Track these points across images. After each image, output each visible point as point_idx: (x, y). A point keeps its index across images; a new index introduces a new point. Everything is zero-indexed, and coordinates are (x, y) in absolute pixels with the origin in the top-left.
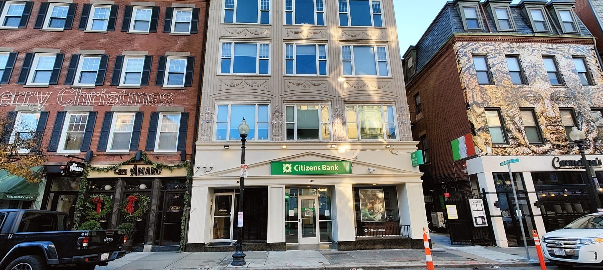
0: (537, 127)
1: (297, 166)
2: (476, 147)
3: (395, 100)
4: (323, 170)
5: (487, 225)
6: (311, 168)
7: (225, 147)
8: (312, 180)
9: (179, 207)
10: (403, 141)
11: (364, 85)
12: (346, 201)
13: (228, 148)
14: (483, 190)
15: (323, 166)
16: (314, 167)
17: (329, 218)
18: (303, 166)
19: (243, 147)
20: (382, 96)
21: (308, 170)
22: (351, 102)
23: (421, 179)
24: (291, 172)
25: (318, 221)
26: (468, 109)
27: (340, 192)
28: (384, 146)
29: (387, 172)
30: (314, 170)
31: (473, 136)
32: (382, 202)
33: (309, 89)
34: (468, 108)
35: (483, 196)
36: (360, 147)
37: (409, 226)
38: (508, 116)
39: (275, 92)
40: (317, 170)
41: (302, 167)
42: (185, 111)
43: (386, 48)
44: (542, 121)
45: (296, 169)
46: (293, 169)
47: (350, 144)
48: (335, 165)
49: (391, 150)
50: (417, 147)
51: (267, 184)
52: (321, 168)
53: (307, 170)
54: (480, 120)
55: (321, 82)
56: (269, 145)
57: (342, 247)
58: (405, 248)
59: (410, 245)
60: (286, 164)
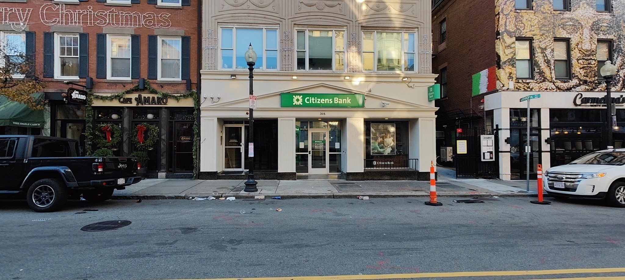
1: (309, 98)
2: (498, 82)
3: (418, 26)
4: (335, 103)
5: (494, 160)
6: (322, 100)
7: (231, 76)
8: (323, 112)
9: (189, 137)
10: (421, 73)
11: (386, 7)
12: (357, 134)
13: (235, 77)
14: (497, 126)
15: (335, 98)
16: (326, 100)
17: (339, 150)
18: (314, 98)
19: (251, 77)
20: (405, 22)
21: (320, 103)
22: (369, 28)
23: (435, 115)
24: (301, 104)
25: (328, 153)
26: (497, 39)
27: (352, 125)
28: (401, 78)
29: (400, 106)
30: (326, 103)
31: (497, 69)
33: (323, 11)
34: (498, 37)
35: (496, 132)
36: (375, 79)
37: (418, 159)
38: (540, 47)
39: (284, 14)
40: (328, 103)
41: (313, 99)
42: (186, 35)
44: (575, 54)
45: (307, 101)
46: (303, 101)
47: (364, 75)
48: (348, 98)
49: (407, 83)
50: (435, 80)
51: (277, 117)
52: (333, 101)
53: (318, 102)
54: (508, 51)
55: (337, 3)
56: (278, 75)
57: (351, 177)
58: (411, 180)
59: (416, 177)
60: (297, 96)
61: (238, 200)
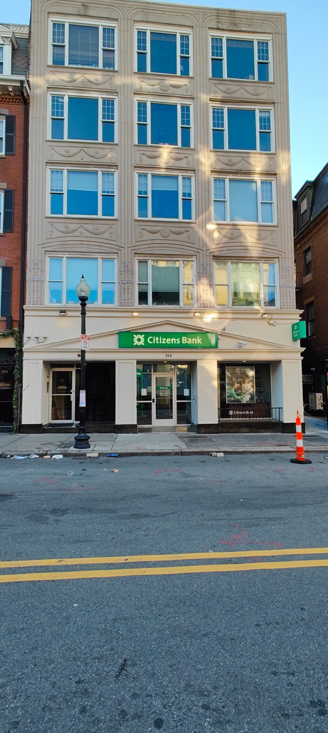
1: (152, 337)
3: (279, 256)
4: (183, 343)
6: (168, 340)
7: (61, 312)
8: (170, 354)
9: (8, 383)
10: (283, 309)
11: (241, 235)
12: (210, 379)
13: (64, 314)
15: (183, 338)
16: (172, 339)
17: (189, 398)
18: (159, 338)
19: (83, 313)
20: (263, 251)
21: (165, 343)
22: (222, 258)
23: (301, 356)
24: (143, 344)
25: (175, 401)
27: (204, 369)
28: (259, 316)
29: (261, 347)
30: (172, 343)
32: (252, 381)
33: (169, 238)
36: (230, 316)
37: (282, 408)
39: (123, 242)
40: (175, 343)
41: (157, 339)
42: (7, 266)
43: (274, 183)
45: (150, 341)
46: (146, 341)
47: (217, 311)
48: (198, 337)
49: (268, 320)
50: (300, 316)
51: (115, 359)
52: (181, 340)
53: (163, 342)
55: (185, 229)
56: (116, 311)
57: (202, 430)
58: (274, 432)
59: (281, 429)
60: (138, 335)
61: (66, 459)
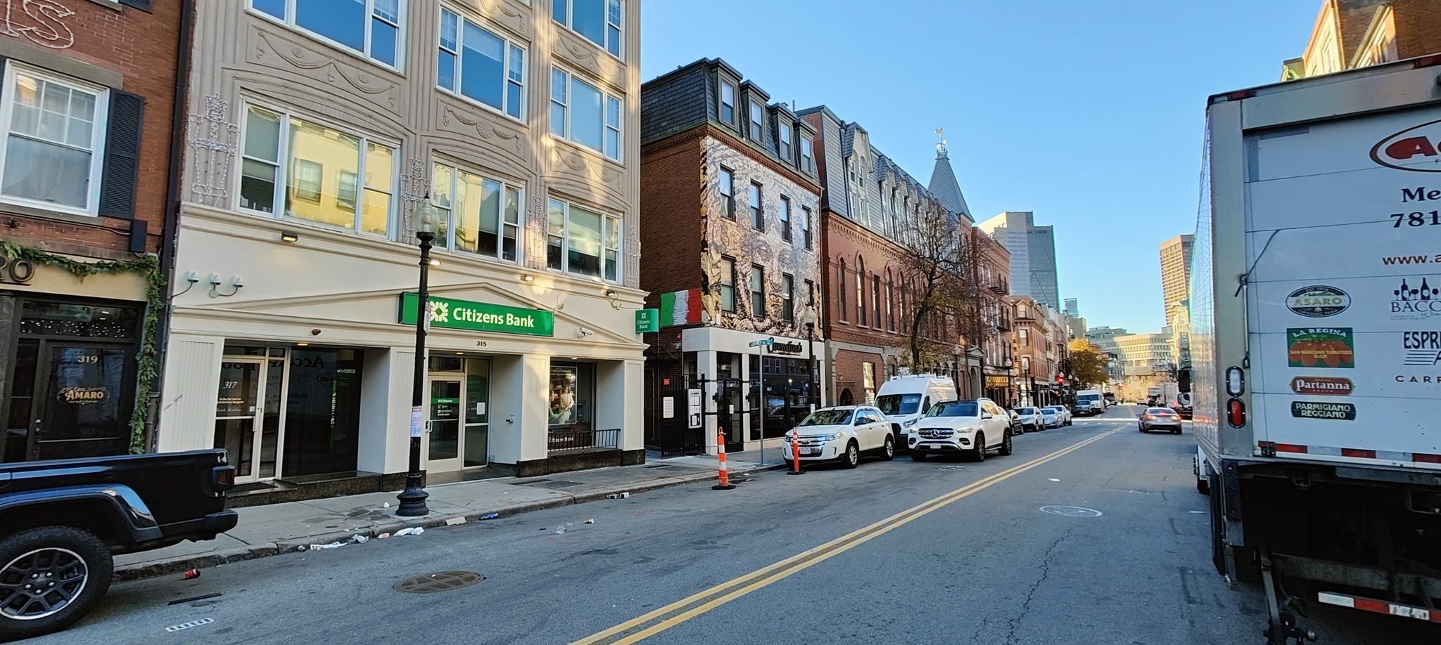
0: (761, 295)
1: (460, 309)
2: (704, 312)
3: (625, 211)
4: (508, 323)
5: (700, 426)
6: (486, 316)
7: (284, 235)
8: (483, 341)
11: (583, 167)
12: (537, 388)
13: (294, 239)
14: (703, 375)
15: (508, 315)
16: (492, 316)
17: (484, 418)
18: (472, 311)
19: (424, 264)
20: (608, 198)
21: (481, 321)
22: (559, 195)
23: (644, 355)
24: (446, 320)
25: (462, 425)
26: (704, 251)
27: (531, 370)
28: (603, 292)
29: (601, 339)
30: (492, 322)
31: (702, 293)
33: (489, 140)
34: (705, 249)
35: (701, 383)
36: (568, 288)
37: (620, 430)
38: (741, 272)
39: (413, 123)
40: (496, 322)
41: (469, 313)
42: (128, 90)
43: (621, 104)
45: (458, 316)
47: (553, 278)
48: (529, 317)
49: (611, 301)
50: (644, 300)
51: (388, 344)
52: (505, 319)
53: (479, 320)
54: (715, 271)
55: (513, 133)
56: (399, 252)
59: (619, 460)
60: (437, 303)
